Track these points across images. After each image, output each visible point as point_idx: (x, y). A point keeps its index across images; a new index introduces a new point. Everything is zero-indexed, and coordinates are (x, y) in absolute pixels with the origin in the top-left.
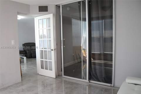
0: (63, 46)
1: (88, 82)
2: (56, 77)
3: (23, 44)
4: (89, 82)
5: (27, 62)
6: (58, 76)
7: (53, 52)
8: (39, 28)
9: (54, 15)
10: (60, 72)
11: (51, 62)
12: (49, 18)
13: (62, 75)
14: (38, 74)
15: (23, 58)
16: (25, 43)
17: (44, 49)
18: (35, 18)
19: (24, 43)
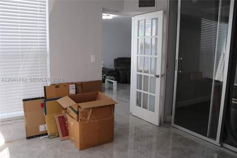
0: (178, 70)
1: (219, 145)
2: (160, 124)
3: (115, 60)
4: (222, 146)
5: (117, 90)
6: (164, 123)
7: (158, 80)
8: (138, 36)
9: (165, 13)
10: (168, 117)
11: (154, 97)
12: (157, 19)
13: (171, 123)
14: (131, 113)
15: (113, 83)
16: (118, 58)
17: (145, 72)
18: (133, 18)
19: (116, 58)
